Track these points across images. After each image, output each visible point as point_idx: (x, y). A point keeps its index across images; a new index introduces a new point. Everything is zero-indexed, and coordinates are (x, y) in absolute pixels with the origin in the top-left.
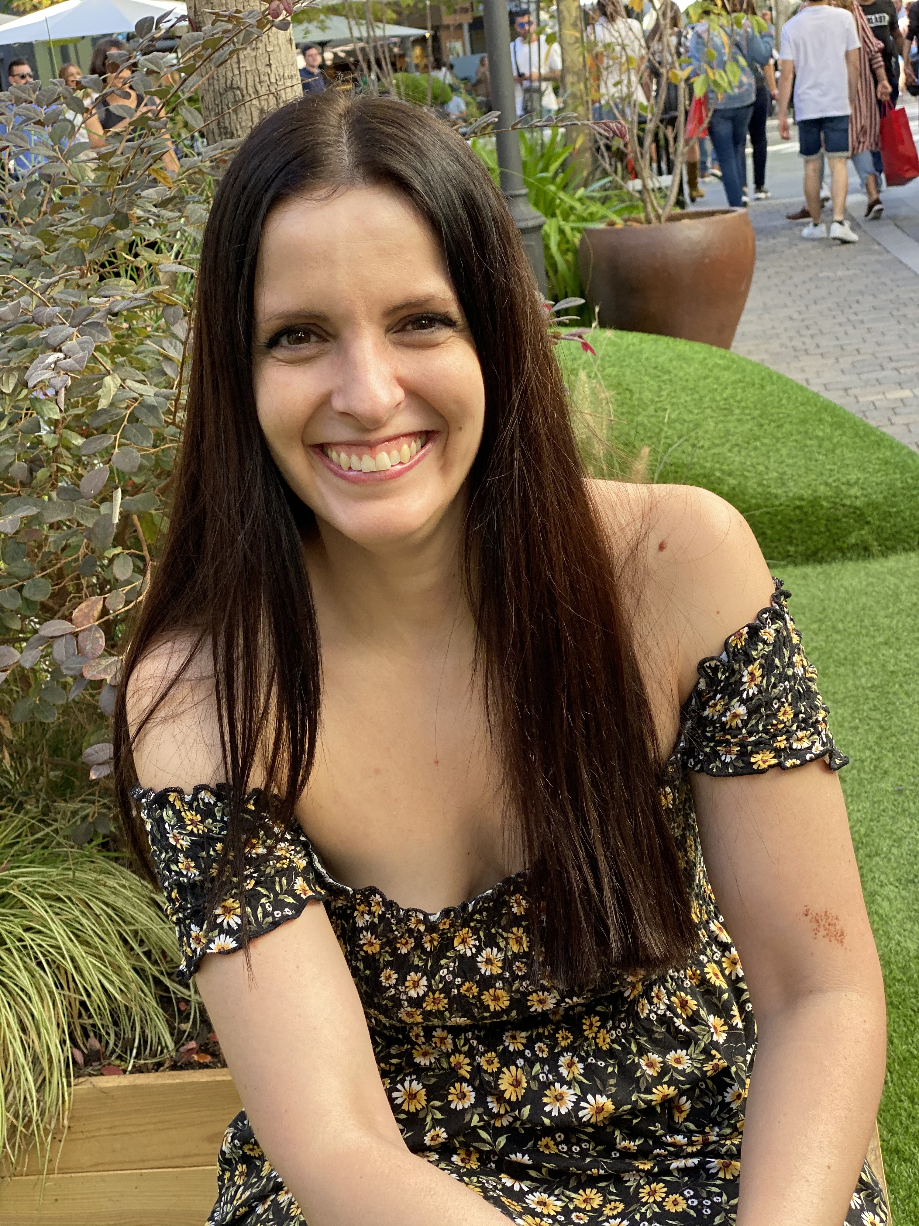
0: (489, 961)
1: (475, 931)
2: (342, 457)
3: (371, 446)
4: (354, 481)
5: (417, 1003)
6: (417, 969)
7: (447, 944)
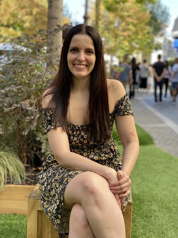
0: (85, 136)
1: (84, 132)
2: (77, 66)
3: (80, 65)
4: (77, 69)
5: (75, 141)
6: (76, 137)
7: (80, 133)
